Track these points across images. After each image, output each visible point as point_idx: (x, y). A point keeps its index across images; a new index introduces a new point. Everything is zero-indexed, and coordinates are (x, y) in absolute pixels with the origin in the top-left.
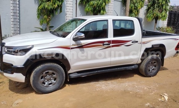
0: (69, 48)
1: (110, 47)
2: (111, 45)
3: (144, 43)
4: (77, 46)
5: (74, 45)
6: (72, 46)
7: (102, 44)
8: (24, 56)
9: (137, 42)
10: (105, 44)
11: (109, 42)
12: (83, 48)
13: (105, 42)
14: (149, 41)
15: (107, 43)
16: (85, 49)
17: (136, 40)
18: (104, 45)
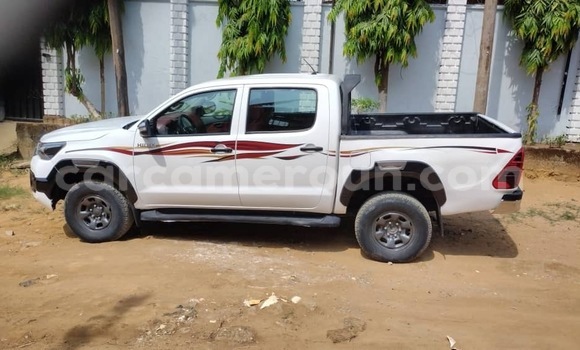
0: (130, 153)
1: (232, 157)
2: (235, 152)
3: (347, 155)
4: (147, 150)
5: (142, 147)
6: (138, 147)
7: (210, 149)
8: (49, 161)
9: (319, 149)
10: (216, 148)
11: (230, 144)
12: (162, 154)
13: (217, 143)
14: (365, 152)
15: (225, 147)
16: (167, 158)
17: (317, 145)
18: (214, 151)
